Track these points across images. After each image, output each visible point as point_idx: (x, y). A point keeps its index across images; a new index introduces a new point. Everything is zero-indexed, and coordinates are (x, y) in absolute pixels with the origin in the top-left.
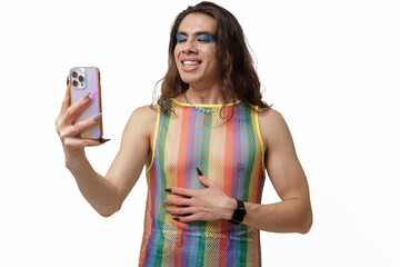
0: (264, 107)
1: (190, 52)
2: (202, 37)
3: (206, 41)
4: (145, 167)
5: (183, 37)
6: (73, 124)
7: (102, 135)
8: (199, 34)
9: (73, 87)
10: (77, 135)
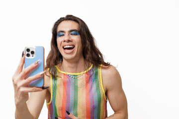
0: (107, 65)
1: (69, 41)
2: (73, 32)
3: (75, 34)
4: (45, 100)
5: (62, 33)
6: (25, 79)
7: (44, 85)
8: (71, 31)
9: (27, 57)
10: (27, 85)
